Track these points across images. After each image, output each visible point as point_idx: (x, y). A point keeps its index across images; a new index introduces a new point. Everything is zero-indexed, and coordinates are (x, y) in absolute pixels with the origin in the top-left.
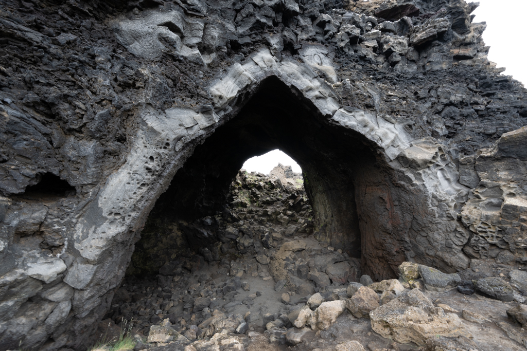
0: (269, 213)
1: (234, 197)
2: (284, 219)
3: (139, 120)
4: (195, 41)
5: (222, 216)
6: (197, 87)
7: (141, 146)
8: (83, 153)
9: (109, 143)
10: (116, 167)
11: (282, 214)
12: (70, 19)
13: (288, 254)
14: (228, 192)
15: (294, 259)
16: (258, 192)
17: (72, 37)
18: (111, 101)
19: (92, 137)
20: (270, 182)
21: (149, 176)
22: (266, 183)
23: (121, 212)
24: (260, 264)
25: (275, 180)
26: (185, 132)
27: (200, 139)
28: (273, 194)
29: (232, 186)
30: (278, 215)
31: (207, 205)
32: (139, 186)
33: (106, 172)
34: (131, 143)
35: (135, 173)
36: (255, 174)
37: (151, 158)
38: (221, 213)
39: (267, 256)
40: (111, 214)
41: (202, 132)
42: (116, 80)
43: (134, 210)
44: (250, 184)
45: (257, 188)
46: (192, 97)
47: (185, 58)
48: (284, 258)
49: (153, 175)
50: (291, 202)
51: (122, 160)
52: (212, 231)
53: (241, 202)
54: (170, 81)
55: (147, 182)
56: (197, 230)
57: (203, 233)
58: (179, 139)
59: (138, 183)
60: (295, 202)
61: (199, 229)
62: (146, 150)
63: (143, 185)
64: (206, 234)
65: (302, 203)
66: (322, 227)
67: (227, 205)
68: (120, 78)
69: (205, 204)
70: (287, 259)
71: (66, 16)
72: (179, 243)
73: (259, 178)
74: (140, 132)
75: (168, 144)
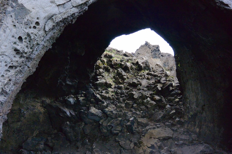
0: (135, 97)
1: (98, 77)
2: (151, 104)
5: (85, 96)
7: (10, 25)
11: (149, 99)
13: (153, 142)
14: (92, 72)
15: (160, 147)
16: (124, 73)
20: (137, 62)
21: (17, 58)
22: (133, 63)
24: (124, 149)
25: (143, 61)
27: (72, 18)
28: (141, 76)
29: (96, 65)
30: (145, 99)
31: (71, 84)
32: (7, 68)
35: (3, 54)
36: (122, 53)
37: (20, 38)
38: (84, 92)
39: (131, 142)
41: (75, 10)
43: (1, 94)
44: (116, 64)
45: (123, 69)
48: (150, 146)
49: (21, 57)
50: (159, 86)
52: (74, 111)
53: (106, 83)
55: (15, 64)
56: (60, 109)
57: (66, 113)
58: (50, 18)
59: (6, 65)
60: (163, 86)
61: (62, 108)
63: (11, 67)
64: (68, 113)
65: (171, 88)
66: (192, 116)
67: (91, 85)
69: (68, 83)
70: (152, 147)
72: (41, 120)
73: (126, 58)
74: (9, 9)
75: (37, 23)
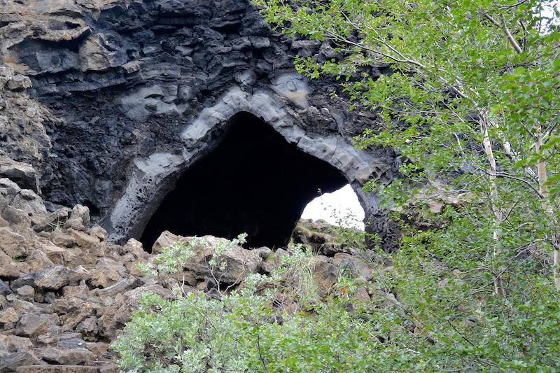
3: (133, 165)
4: (172, 98)
6: (173, 134)
7: (134, 183)
8: (104, 189)
9: (117, 182)
10: (120, 197)
12: (97, 109)
17: (97, 118)
18: (118, 156)
19: (108, 178)
21: (139, 202)
23: (123, 225)
26: (163, 170)
32: (133, 209)
33: (115, 200)
34: (128, 180)
35: (131, 200)
37: (140, 190)
40: (116, 227)
41: (176, 169)
42: (120, 141)
43: (130, 226)
46: (169, 142)
47: (164, 114)
49: (142, 201)
51: (124, 192)
54: (153, 134)
55: (138, 206)
58: (159, 176)
59: (133, 207)
62: (137, 185)
63: (135, 209)
68: (122, 140)
71: (95, 108)
74: (134, 173)
75: (151, 180)
